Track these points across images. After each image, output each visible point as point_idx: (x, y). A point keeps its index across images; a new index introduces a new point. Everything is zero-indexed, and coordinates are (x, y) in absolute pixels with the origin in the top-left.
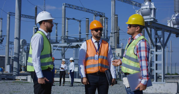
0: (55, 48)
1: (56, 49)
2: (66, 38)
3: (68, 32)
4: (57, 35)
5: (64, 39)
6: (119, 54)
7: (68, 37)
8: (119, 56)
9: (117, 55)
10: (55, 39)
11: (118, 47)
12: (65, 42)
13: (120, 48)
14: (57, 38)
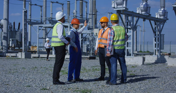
0: (40, 28)
1: (42, 29)
2: (51, 19)
3: (52, 14)
4: (42, 17)
5: (49, 21)
6: (96, 33)
7: (52, 18)
8: (96, 35)
9: (95, 35)
10: (40, 20)
11: (96, 28)
12: (50, 23)
13: (98, 28)
14: (41, 19)
